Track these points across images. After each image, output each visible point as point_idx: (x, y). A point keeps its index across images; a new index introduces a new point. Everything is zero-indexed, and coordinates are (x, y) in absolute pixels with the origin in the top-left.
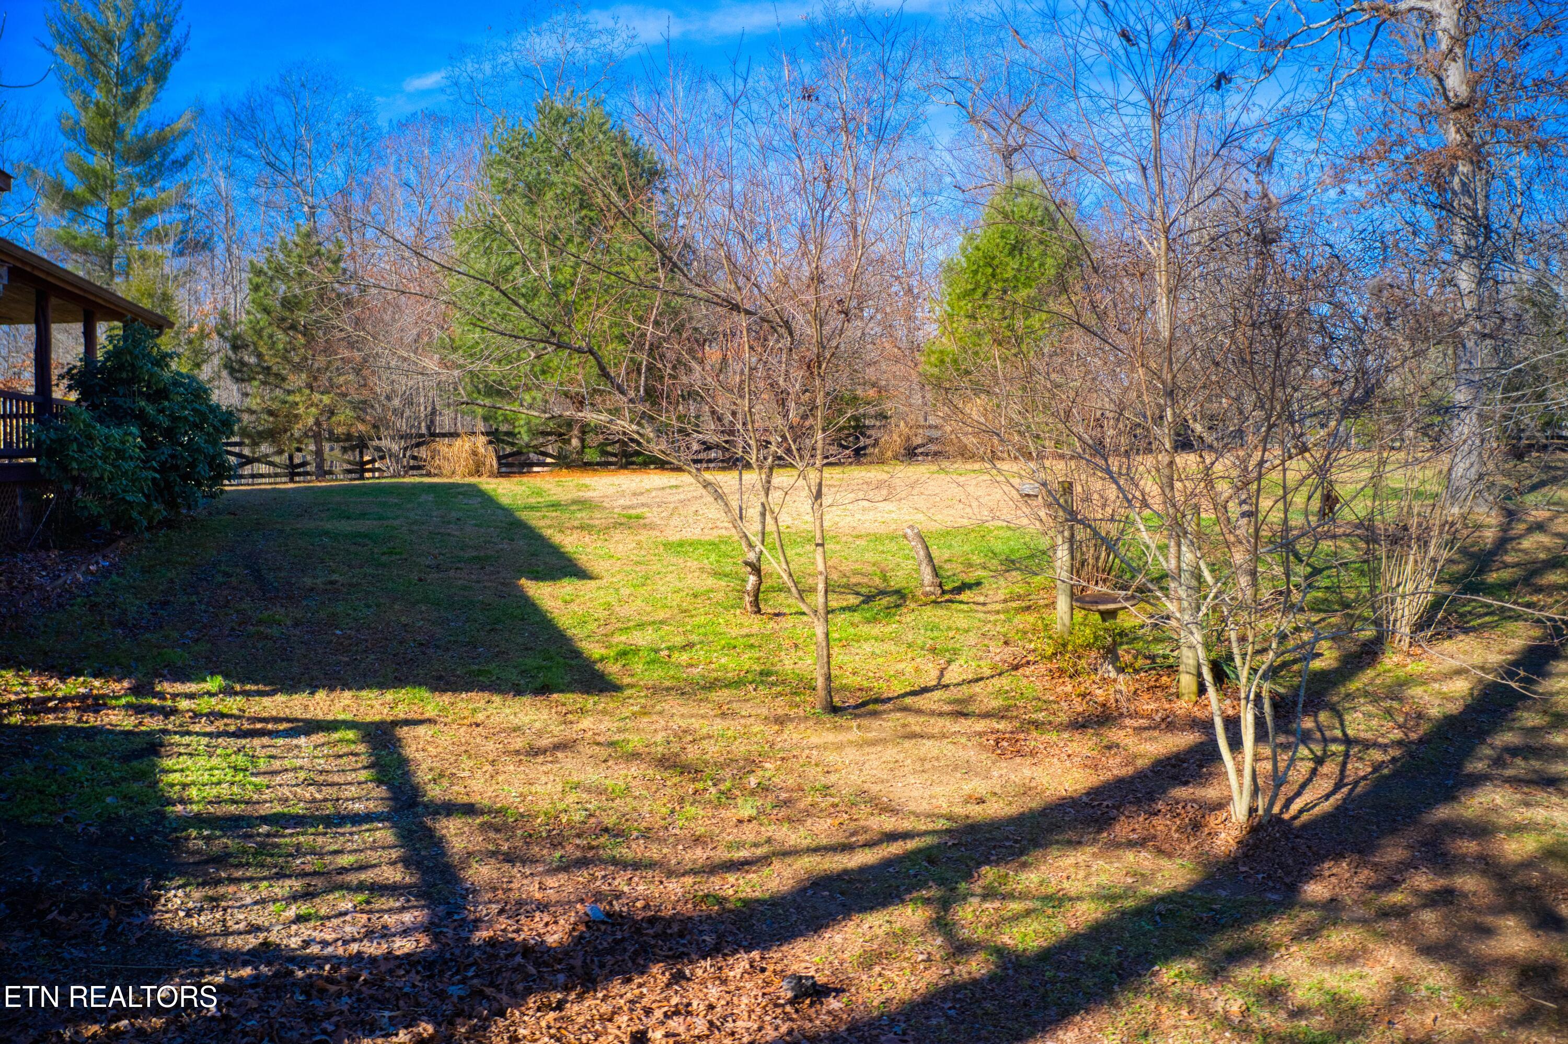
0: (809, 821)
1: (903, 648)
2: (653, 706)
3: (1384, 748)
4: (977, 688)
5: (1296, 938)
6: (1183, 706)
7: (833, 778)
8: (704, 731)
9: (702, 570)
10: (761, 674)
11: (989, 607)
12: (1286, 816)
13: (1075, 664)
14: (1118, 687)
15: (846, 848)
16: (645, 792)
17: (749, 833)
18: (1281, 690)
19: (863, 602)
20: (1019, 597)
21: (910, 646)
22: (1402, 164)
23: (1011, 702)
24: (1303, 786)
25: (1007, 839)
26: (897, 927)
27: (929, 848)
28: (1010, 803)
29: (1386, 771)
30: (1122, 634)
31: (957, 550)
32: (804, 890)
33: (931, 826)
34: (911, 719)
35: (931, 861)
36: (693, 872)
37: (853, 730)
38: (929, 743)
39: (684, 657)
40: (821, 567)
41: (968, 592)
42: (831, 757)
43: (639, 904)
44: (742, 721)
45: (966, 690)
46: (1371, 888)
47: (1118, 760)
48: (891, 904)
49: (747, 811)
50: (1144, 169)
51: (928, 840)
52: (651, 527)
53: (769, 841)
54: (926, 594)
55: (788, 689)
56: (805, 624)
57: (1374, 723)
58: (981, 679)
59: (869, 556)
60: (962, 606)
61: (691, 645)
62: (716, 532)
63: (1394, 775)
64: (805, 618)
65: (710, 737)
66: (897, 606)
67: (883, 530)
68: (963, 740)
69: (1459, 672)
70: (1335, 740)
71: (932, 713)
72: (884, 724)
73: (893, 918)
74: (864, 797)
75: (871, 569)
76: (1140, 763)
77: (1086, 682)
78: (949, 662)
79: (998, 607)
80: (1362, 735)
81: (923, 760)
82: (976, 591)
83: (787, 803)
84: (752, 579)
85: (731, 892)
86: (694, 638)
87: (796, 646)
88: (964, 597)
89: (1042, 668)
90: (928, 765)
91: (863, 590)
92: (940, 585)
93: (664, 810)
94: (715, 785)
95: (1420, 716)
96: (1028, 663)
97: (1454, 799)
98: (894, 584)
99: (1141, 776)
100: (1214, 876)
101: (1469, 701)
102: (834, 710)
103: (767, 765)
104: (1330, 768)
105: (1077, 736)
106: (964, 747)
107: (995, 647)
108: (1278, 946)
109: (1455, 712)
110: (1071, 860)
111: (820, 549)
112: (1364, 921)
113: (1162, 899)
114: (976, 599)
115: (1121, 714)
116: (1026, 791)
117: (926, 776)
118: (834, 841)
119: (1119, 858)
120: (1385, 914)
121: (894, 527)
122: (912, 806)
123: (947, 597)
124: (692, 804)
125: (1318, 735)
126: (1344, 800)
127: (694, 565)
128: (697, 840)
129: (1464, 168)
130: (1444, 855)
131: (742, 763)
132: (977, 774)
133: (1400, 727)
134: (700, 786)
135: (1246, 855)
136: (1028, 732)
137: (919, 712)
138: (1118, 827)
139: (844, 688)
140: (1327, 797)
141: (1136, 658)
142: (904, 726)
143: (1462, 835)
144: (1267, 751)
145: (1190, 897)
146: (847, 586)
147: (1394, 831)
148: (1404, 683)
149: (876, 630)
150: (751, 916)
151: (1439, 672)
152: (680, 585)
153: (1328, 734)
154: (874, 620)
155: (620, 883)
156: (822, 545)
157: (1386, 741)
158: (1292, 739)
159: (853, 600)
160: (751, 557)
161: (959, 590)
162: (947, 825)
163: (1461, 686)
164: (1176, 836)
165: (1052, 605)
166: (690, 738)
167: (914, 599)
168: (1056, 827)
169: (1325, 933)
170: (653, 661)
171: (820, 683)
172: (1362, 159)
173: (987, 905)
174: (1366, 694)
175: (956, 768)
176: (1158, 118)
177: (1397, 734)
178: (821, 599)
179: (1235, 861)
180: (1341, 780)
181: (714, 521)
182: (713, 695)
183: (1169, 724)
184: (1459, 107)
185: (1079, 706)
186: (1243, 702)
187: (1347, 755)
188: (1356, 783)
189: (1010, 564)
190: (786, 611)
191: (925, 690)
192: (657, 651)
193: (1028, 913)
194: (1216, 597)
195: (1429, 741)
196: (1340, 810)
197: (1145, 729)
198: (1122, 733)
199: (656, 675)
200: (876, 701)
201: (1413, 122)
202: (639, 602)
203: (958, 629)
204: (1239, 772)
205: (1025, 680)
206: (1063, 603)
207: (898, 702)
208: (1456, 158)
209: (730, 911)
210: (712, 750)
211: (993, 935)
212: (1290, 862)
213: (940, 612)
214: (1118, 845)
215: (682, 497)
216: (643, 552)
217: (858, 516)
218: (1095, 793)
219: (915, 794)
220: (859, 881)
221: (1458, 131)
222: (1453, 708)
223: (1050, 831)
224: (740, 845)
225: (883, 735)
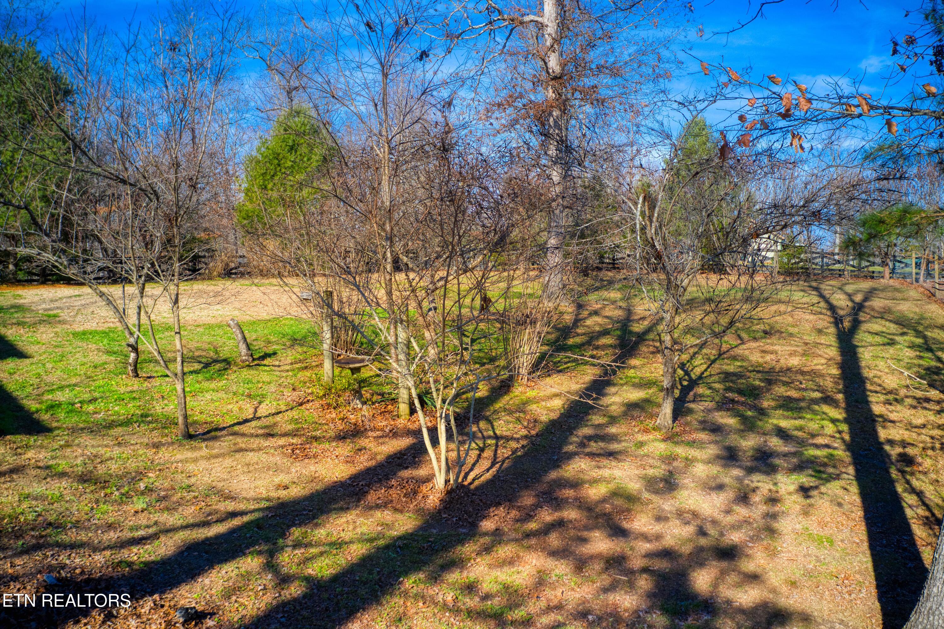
0: (180, 509)
1: (231, 395)
2: (73, 441)
3: (517, 440)
4: (278, 418)
5: (479, 554)
6: (402, 422)
7: (193, 480)
8: (108, 455)
9: (99, 350)
10: (142, 416)
11: (282, 368)
12: (466, 483)
13: (337, 400)
14: (363, 413)
15: (205, 524)
16: (72, 498)
17: (143, 520)
18: (457, 410)
19: (204, 367)
20: (300, 361)
21: (235, 394)
22: (521, 109)
23: (300, 426)
24: (474, 465)
25: (304, 510)
26: (243, 570)
27: (258, 520)
28: (304, 488)
29: (519, 453)
30: (364, 381)
31: (260, 333)
32: (182, 553)
33: (257, 506)
34: (239, 440)
35: (259, 527)
36: (109, 547)
37: (204, 449)
38: (251, 454)
39: (91, 408)
40: (178, 347)
41: (269, 359)
42: (191, 467)
43: (78, 571)
44: (132, 447)
45: (271, 420)
46: (518, 521)
47: (366, 457)
48: (238, 556)
49: (140, 504)
50: (376, 105)
51: (256, 515)
52: (64, 322)
53: (156, 523)
54: (243, 361)
55: (160, 425)
56: (167, 382)
57: (511, 426)
58: (280, 412)
59: (205, 338)
60: (266, 368)
61: (95, 400)
62: (106, 325)
63: (525, 455)
64: (167, 379)
65: (112, 459)
66: (225, 369)
67: (213, 321)
68: (272, 451)
69: (556, 395)
70: (489, 437)
71: (252, 435)
72: (222, 444)
73: (240, 565)
74: (213, 490)
75: (207, 347)
76: (379, 458)
77: (344, 411)
78: (260, 403)
79: (288, 367)
80: (505, 433)
81: (248, 465)
82: (273, 358)
83: (165, 498)
84: (133, 355)
85: (135, 558)
86: (97, 395)
87: (163, 397)
88: (266, 362)
89: (317, 404)
90: (251, 468)
91: (203, 360)
92: (252, 355)
93: (86, 508)
94: (118, 490)
95: (536, 421)
96: (308, 401)
97: (559, 466)
98: (222, 356)
99: (380, 466)
100: (428, 521)
101: (562, 411)
102: (190, 437)
103: (150, 475)
104: (488, 453)
105: (341, 444)
106: (273, 455)
107: (287, 392)
108: (469, 560)
109: (555, 418)
110: (344, 520)
111: (178, 335)
112: (516, 540)
113: (400, 538)
114: (274, 363)
115: (366, 429)
116: (313, 480)
117: (251, 475)
118: (197, 520)
119: (372, 516)
120: (528, 535)
121: (220, 319)
122: (244, 494)
123: (256, 362)
124: (104, 503)
125: (480, 435)
126: (498, 471)
127: (94, 347)
128: (110, 526)
129: (556, 113)
130: (556, 499)
131: (134, 474)
132: (282, 471)
133: (525, 427)
134: (108, 491)
135: (445, 508)
136: (311, 443)
137: (243, 435)
138: (369, 497)
139: (195, 422)
140: (488, 470)
141: (373, 395)
142: (235, 444)
143: (565, 487)
144: (453, 446)
145: (416, 535)
146: (193, 358)
147: (527, 487)
148: (525, 403)
149: (213, 385)
150: (150, 572)
151: (545, 396)
152: (85, 360)
153: (485, 434)
154: (211, 379)
155: (63, 558)
156: (179, 333)
157: (518, 436)
158: (465, 438)
159: (197, 366)
160: (132, 341)
161: (263, 358)
162: (267, 504)
163: (557, 403)
164: (404, 499)
165: (321, 365)
166: (99, 460)
167: (236, 364)
168: (334, 500)
169: (495, 549)
170: (71, 411)
171: (181, 420)
172: (499, 105)
173: (297, 552)
174: (505, 410)
175: (269, 469)
176: (385, 75)
177: (524, 432)
178: (179, 368)
179: (439, 512)
180: (495, 460)
181: (105, 318)
182: (112, 432)
183: (394, 434)
184: (555, 78)
185: (341, 426)
186: (439, 419)
187: (497, 446)
188: (503, 462)
189: (295, 341)
190: (155, 375)
191: (246, 421)
192: (73, 404)
193: (322, 554)
194: (421, 358)
195: (542, 435)
196: (496, 477)
197: (380, 437)
198: (367, 441)
199: (74, 419)
200: (217, 429)
201: (529, 85)
202: (58, 372)
203: (263, 382)
204: (438, 460)
205: (307, 412)
206: (327, 364)
207: (230, 429)
208: (552, 107)
209: (136, 570)
210: (114, 467)
211: (302, 570)
212: (471, 509)
213: (252, 372)
214: (371, 508)
215: (83, 302)
216: (59, 339)
217: (197, 313)
218: (354, 478)
219: (246, 486)
220: (216, 544)
221: (554, 92)
222: (554, 416)
223: (330, 503)
224: (138, 528)
225: (222, 451)
